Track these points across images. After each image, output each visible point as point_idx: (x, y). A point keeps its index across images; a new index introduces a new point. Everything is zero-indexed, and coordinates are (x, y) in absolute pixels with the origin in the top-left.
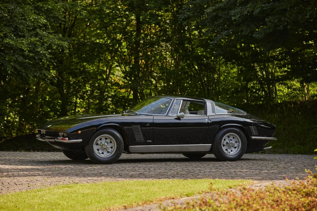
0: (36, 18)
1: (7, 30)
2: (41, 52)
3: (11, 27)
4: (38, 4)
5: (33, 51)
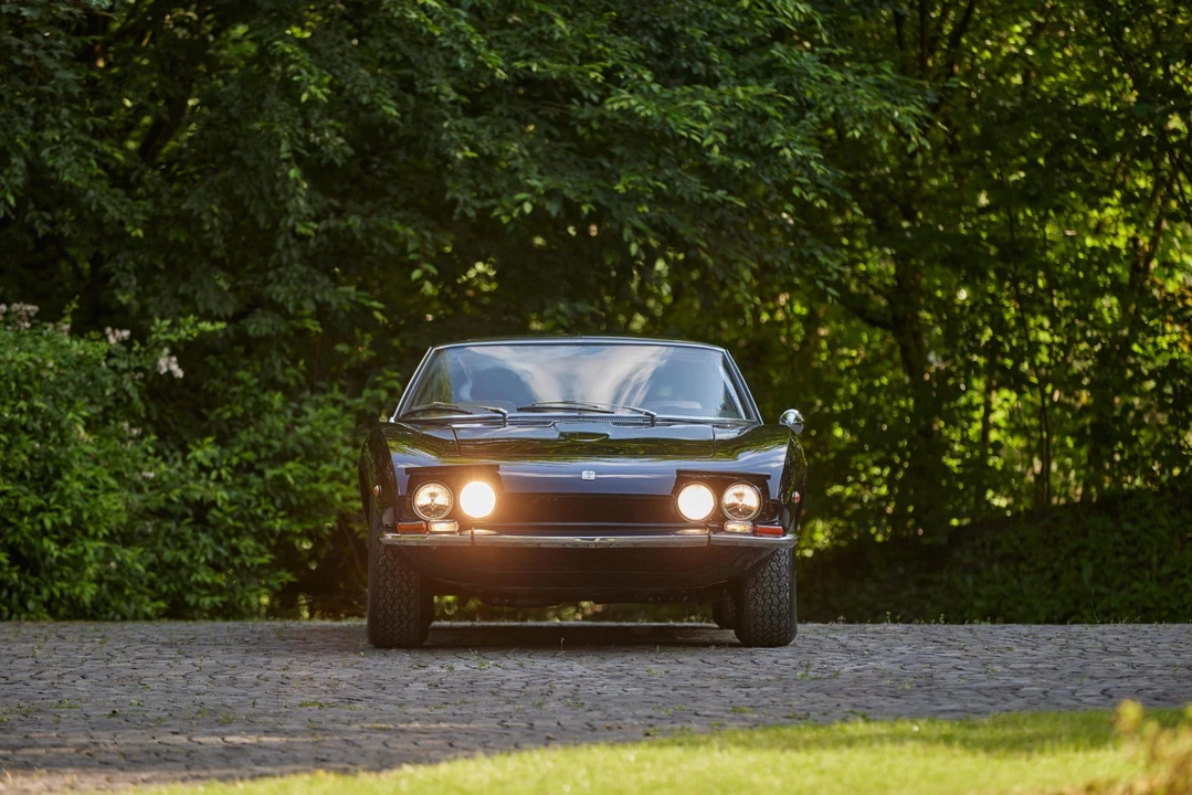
1: (621, 47)
2: (787, 152)
3: (645, 35)
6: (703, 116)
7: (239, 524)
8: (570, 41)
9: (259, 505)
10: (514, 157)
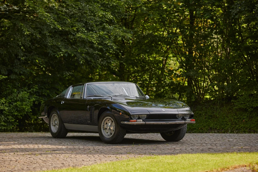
0: (104, 14)
1: (79, 25)
2: (109, 44)
3: (82, 23)
4: (104, 2)
5: (102, 44)
6: (94, 38)
7: (9, 114)
8: (69, 24)
9: (12, 110)
10: (60, 45)
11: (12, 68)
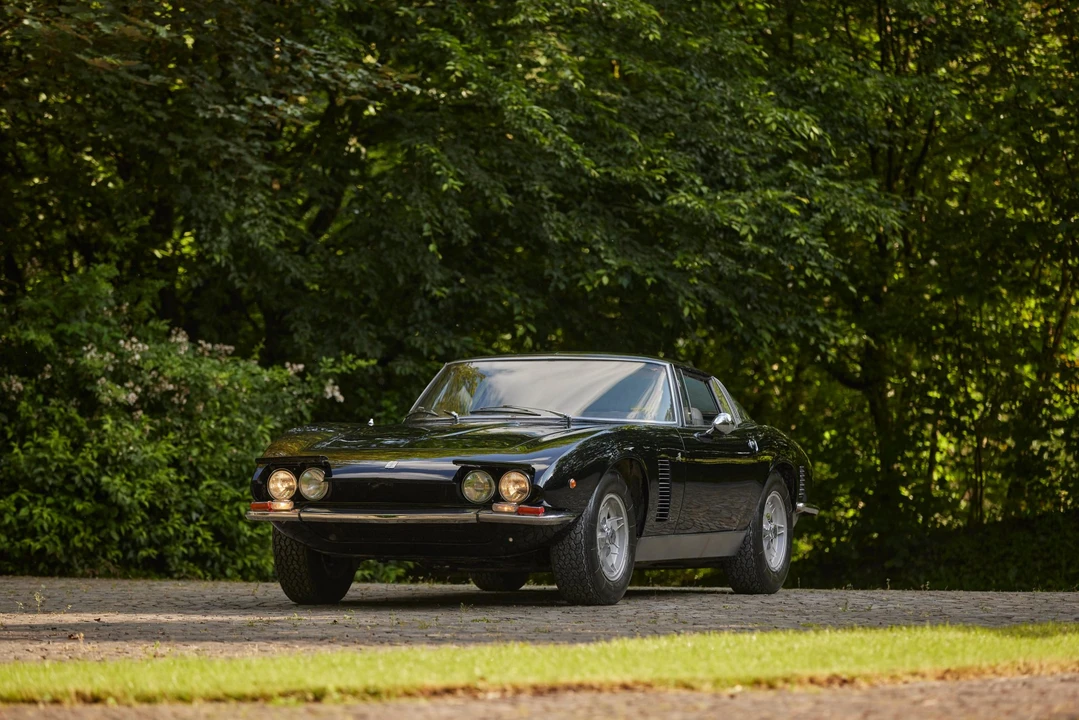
0: (786, 118)
1: (677, 159)
2: (802, 241)
3: (693, 152)
4: (793, 75)
5: (774, 238)
6: (740, 212)
8: (639, 155)
10: (597, 242)
11: (402, 332)
